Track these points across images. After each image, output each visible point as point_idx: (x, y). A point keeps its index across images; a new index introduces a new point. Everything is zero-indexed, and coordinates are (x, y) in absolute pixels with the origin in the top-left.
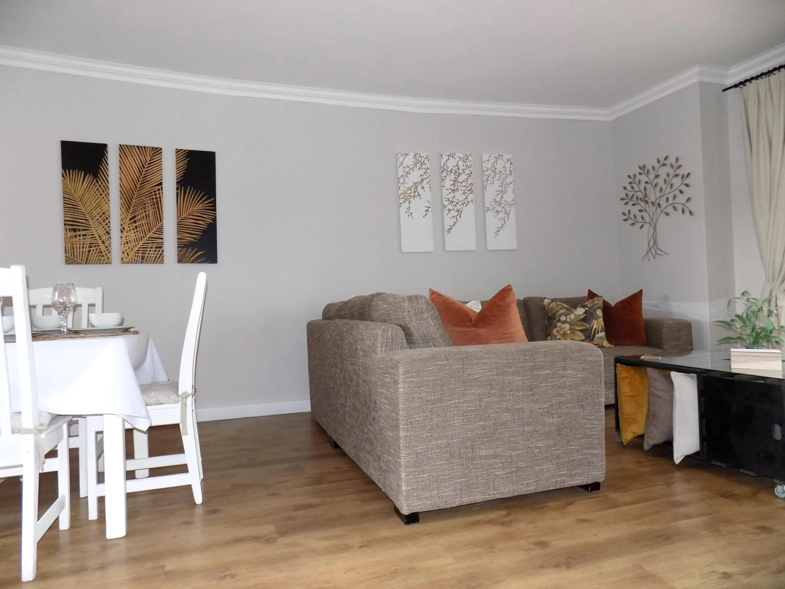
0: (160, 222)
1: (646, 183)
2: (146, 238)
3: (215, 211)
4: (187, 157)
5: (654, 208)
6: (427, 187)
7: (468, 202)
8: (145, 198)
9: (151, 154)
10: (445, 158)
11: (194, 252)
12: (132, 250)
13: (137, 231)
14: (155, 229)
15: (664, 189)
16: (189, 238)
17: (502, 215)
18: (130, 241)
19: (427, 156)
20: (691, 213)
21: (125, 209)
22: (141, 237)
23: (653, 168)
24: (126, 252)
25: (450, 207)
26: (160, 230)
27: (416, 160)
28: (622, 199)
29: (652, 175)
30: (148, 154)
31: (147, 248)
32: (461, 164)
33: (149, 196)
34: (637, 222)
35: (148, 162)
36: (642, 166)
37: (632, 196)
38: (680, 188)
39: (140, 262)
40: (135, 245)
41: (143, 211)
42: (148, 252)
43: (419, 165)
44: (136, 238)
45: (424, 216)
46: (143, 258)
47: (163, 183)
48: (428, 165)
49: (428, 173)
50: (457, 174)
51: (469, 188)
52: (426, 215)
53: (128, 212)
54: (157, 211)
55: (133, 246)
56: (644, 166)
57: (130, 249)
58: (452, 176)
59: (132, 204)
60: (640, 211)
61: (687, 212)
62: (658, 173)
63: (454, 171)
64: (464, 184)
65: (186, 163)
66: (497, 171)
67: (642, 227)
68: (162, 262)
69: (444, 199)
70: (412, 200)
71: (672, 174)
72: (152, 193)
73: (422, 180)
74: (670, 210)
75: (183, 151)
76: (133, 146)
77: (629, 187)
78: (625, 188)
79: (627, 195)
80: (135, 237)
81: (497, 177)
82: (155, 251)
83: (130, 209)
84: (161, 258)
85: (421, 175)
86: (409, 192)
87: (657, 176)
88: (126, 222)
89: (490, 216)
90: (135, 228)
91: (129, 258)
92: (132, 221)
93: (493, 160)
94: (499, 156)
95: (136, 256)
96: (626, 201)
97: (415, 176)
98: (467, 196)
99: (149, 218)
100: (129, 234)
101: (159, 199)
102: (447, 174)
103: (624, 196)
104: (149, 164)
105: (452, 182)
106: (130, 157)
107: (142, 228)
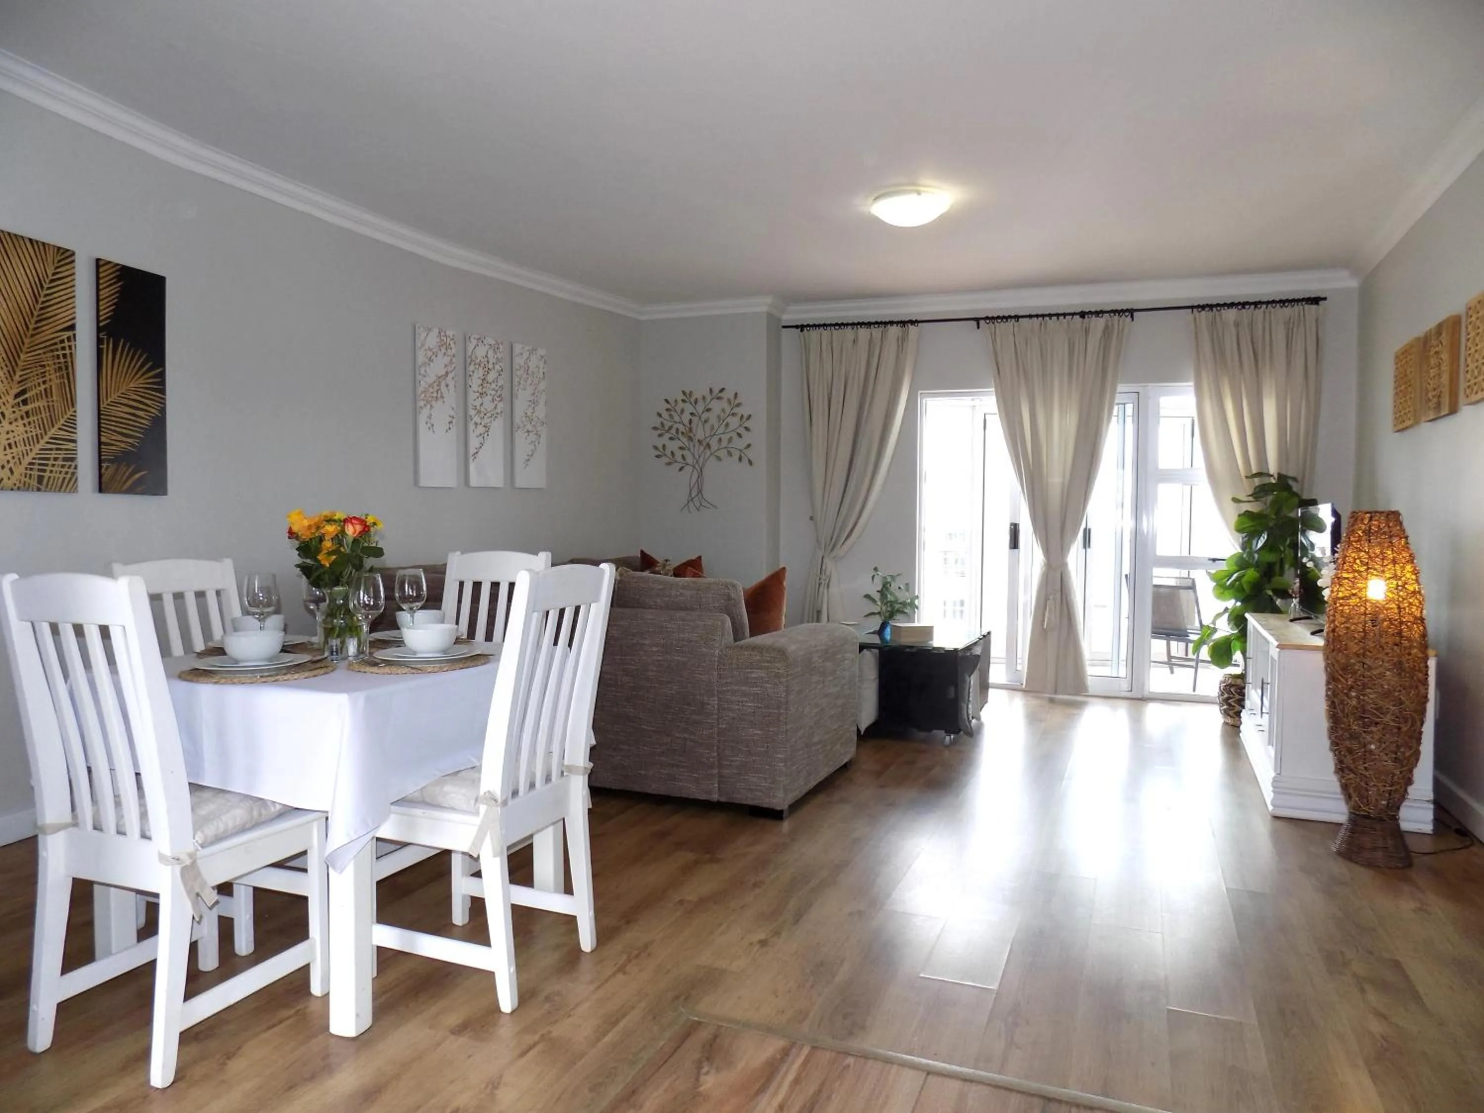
0: (70, 407)
1: (692, 414)
2: (46, 439)
3: (164, 394)
4: (119, 278)
5: (702, 448)
6: (451, 387)
7: (497, 413)
8: (45, 353)
9: (56, 261)
10: (474, 342)
11: (130, 470)
12: (20, 463)
13: (29, 423)
14: (62, 421)
15: (716, 427)
16: (119, 444)
17: (532, 437)
18: (15, 442)
19: (453, 336)
20: (750, 462)
21: (6, 372)
22: (37, 435)
23: (704, 398)
24: (7, 467)
25: (476, 419)
26: (71, 424)
27: (441, 339)
28: (655, 428)
29: (700, 408)
30: (50, 260)
31: (48, 459)
32: (491, 353)
33: (52, 351)
34: (676, 462)
35: (51, 278)
36: (688, 392)
37: (670, 428)
38: (738, 431)
39: (35, 489)
40: (25, 452)
41: (41, 381)
42: (48, 468)
43: (443, 350)
44: (28, 438)
45: (447, 431)
46: (40, 479)
47: (77, 327)
48: (453, 351)
49: (453, 363)
50: (486, 369)
51: (499, 393)
52: (450, 428)
53: (12, 380)
54: (66, 382)
55: (21, 453)
56: (691, 392)
57: (16, 460)
58: (481, 372)
59: (19, 362)
60: (681, 448)
61: (745, 460)
62: (710, 406)
63: (482, 365)
64: (493, 386)
65: (116, 290)
66: (530, 372)
67: (681, 469)
68: (74, 490)
69: (471, 407)
70: (434, 403)
71: (728, 412)
72: (55, 344)
73: (447, 373)
74: (723, 453)
75: (111, 265)
76: (22, 237)
77: (665, 415)
78: (660, 415)
79: (662, 424)
80: (25, 436)
81: (529, 381)
82: (63, 466)
83: (14, 372)
84: (72, 483)
85: (446, 366)
86: (431, 390)
87: (709, 410)
88: (7, 401)
89: (520, 436)
90: (25, 416)
91: (14, 479)
92: (19, 399)
93: (526, 355)
94: (533, 350)
95: (28, 476)
96: (659, 432)
97: (438, 367)
98: (496, 405)
99: (52, 396)
100: (13, 427)
101: (69, 359)
102: (475, 368)
103: (658, 425)
104: (52, 281)
105: (480, 382)
106: (15, 260)
107: (39, 417)
